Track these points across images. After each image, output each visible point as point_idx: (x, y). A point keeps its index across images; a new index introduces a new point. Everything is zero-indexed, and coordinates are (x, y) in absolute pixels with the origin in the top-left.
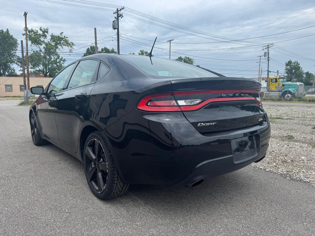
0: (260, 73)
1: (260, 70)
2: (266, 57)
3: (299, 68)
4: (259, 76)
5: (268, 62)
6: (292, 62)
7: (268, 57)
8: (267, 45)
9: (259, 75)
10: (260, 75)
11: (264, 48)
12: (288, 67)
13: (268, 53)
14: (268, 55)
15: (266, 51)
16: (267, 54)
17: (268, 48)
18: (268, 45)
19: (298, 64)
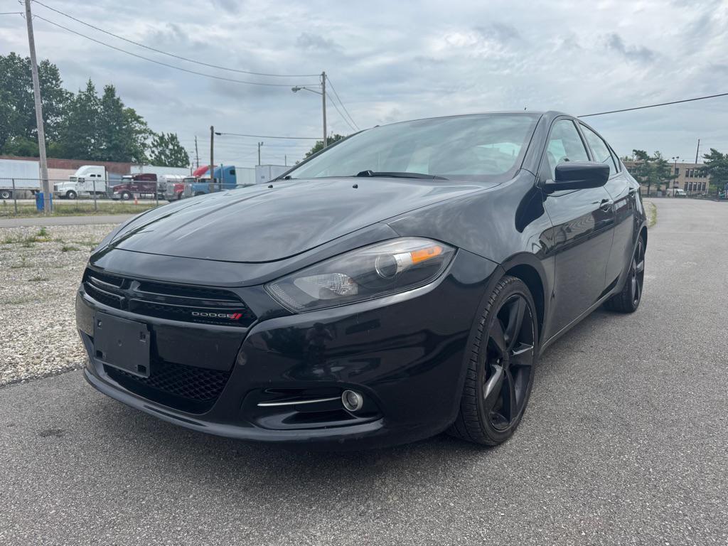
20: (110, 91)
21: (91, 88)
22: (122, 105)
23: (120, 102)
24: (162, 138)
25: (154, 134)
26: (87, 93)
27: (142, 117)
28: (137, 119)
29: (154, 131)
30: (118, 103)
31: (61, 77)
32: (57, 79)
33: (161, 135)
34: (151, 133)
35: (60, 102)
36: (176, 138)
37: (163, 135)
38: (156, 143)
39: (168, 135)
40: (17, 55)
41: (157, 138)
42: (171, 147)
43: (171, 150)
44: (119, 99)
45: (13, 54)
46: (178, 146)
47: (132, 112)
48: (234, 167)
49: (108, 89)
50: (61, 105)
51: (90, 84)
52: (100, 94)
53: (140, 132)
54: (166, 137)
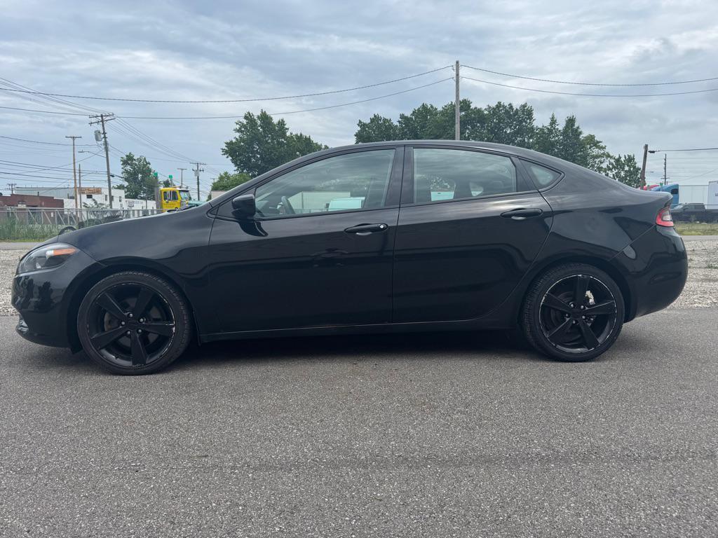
0: (78, 178)
1: (77, 168)
2: (99, 143)
3: (150, 171)
4: (75, 183)
5: (107, 154)
6: (134, 158)
7: (106, 143)
8: (99, 115)
9: (75, 180)
10: (77, 181)
11: (94, 120)
12: (128, 168)
13: (104, 133)
14: (105, 137)
15: (100, 128)
16: (103, 136)
17: (102, 121)
18: (102, 116)
19: (147, 163)
20: (571, 121)
21: (553, 122)
22: (581, 133)
23: (579, 130)
24: (618, 160)
25: (611, 157)
26: (549, 127)
27: (601, 142)
28: (596, 144)
29: (611, 155)
30: (577, 130)
31: (535, 116)
32: (530, 118)
33: (617, 157)
34: (608, 156)
35: (531, 137)
36: (634, 159)
37: (620, 157)
38: (611, 166)
39: (625, 157)
40: (502, 104)
41: (612, 161)
42: (627, 168)
43: (626, 171)
44: (578, 128)
45: (499, 103)
46: (634, 167)
47: (591, 138)
48: (678, 185)
49: (570, 120)
50: (531, 140)
51: (553, 118)
52: (561, 126)
53: (597, 157)
54: (623, 159)
